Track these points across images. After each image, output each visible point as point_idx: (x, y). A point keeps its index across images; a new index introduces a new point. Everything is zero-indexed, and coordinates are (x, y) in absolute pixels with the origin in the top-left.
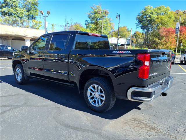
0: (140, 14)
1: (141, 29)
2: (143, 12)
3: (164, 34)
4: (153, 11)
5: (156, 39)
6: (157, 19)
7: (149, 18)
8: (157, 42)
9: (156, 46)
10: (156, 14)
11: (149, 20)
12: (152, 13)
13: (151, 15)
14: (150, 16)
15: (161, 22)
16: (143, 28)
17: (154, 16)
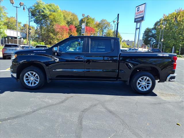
0: (32, 7)
1: (34, 22)
2: (36, 6)
3: (58, 30)
4: (46, 7)
5: (52, 35)
6: (50, 15)
7: (42, 13)
8: (52, 37)
9: (51, 41)
10: (48, 10)
11: (42, 14)
12: (44, 9)
13: (44, 10)
14: (43, 12)
15: (54, 19)
16: (36, 21)
17: (47, 12)
